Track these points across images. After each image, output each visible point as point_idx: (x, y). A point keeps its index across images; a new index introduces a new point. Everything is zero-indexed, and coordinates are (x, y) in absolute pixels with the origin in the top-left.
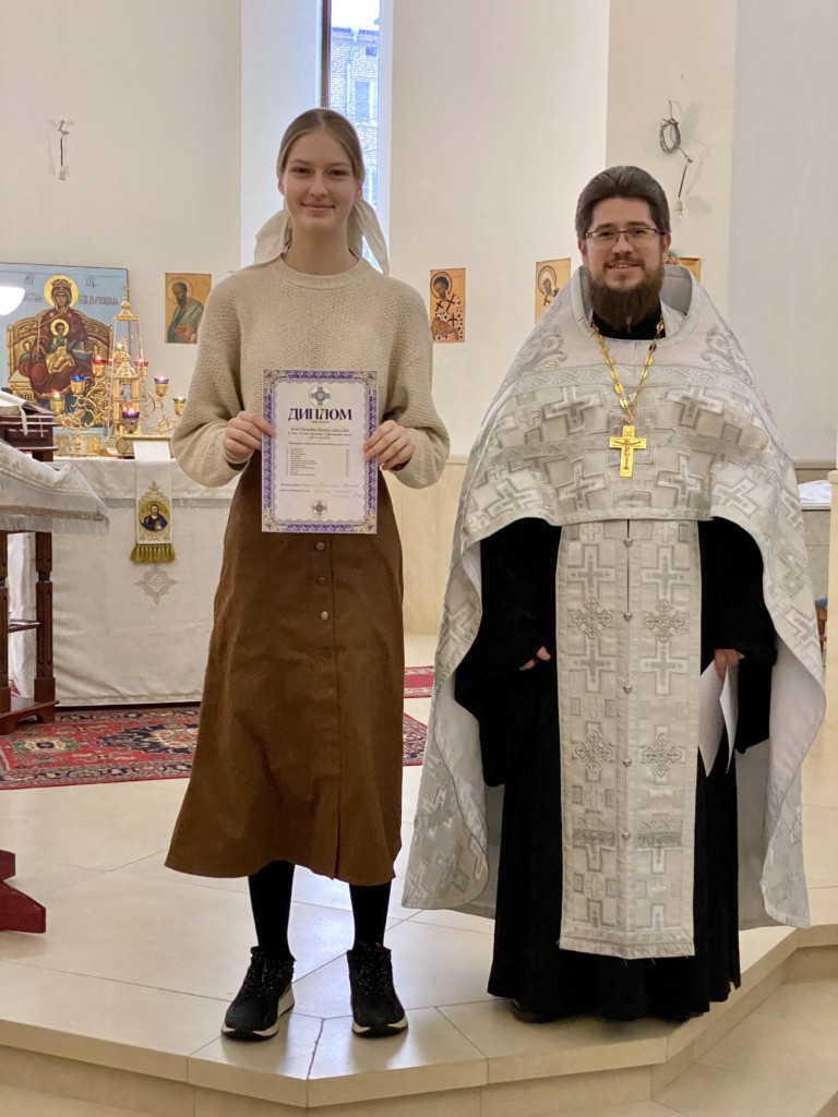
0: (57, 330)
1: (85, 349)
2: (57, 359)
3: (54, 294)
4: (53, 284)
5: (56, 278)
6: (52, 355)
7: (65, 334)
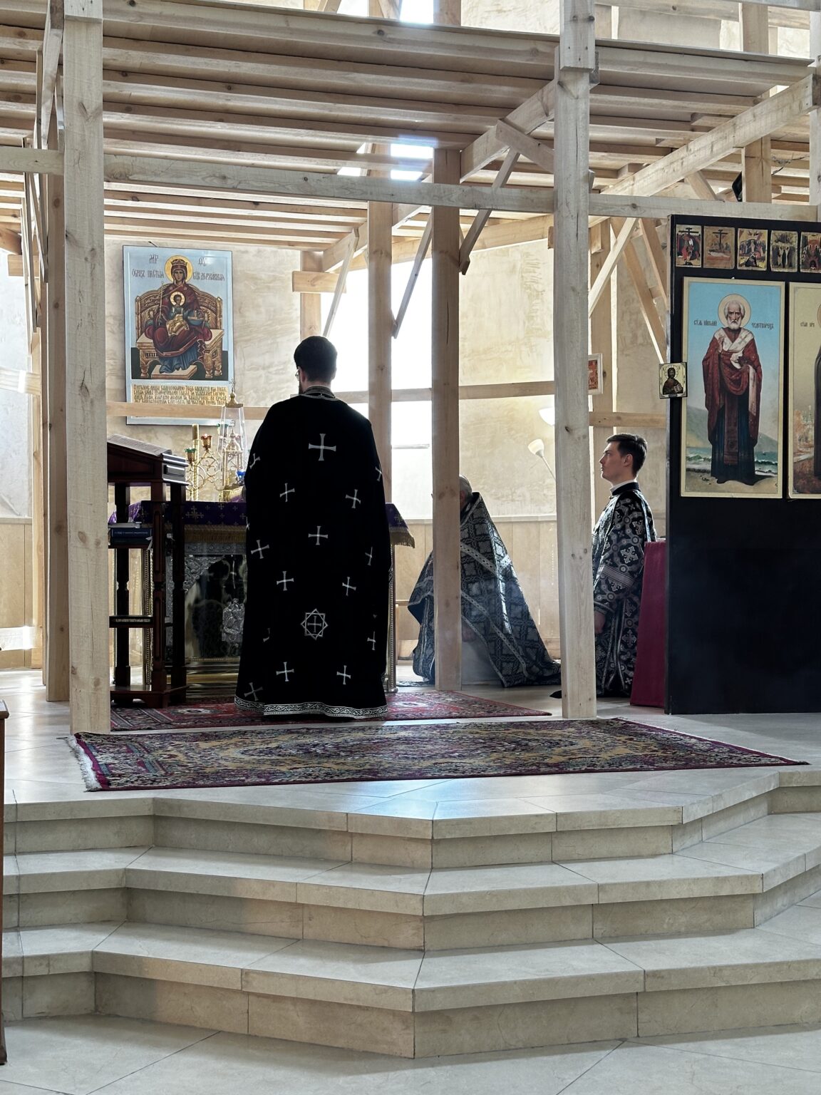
0: (175, 301)
1: (197, 315)
2: (175, 324)
6: (172, 321)
7: (181, 304)
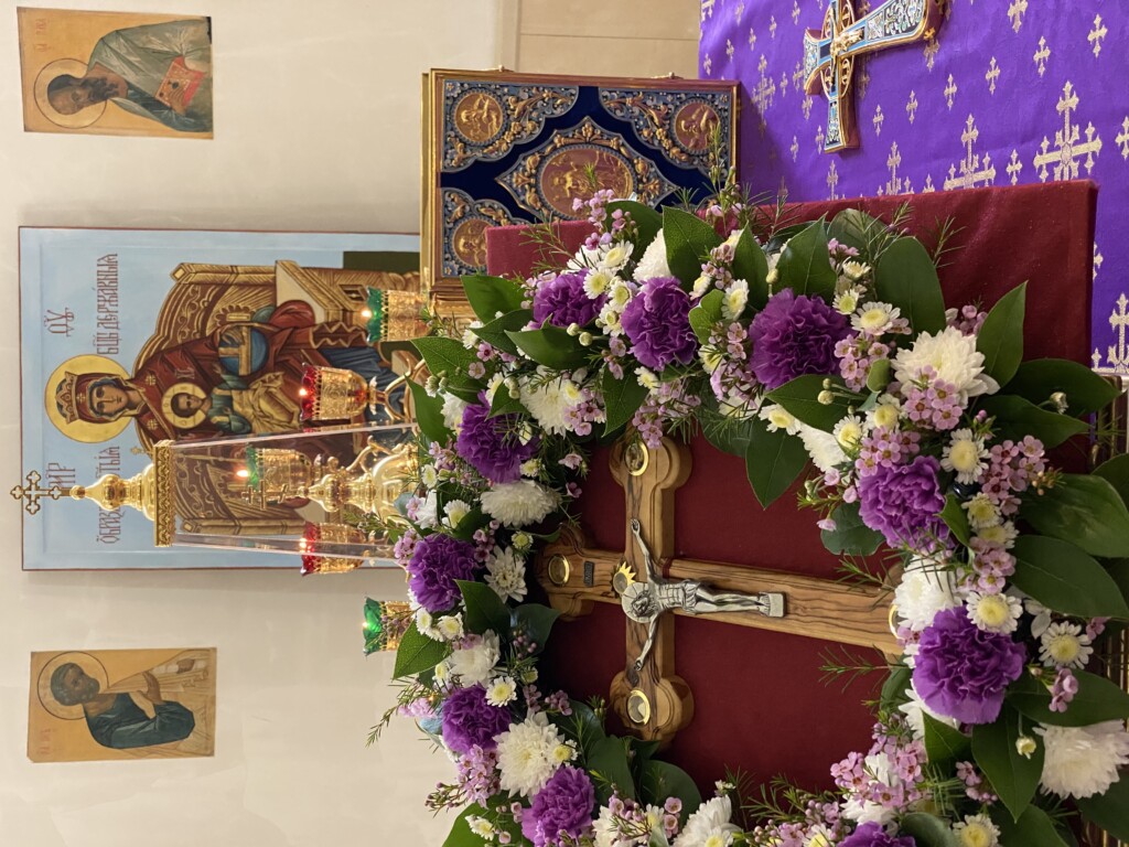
0: (190, 412)
3: (99, 416)
4: (72, 419)
5: (54, 410)
